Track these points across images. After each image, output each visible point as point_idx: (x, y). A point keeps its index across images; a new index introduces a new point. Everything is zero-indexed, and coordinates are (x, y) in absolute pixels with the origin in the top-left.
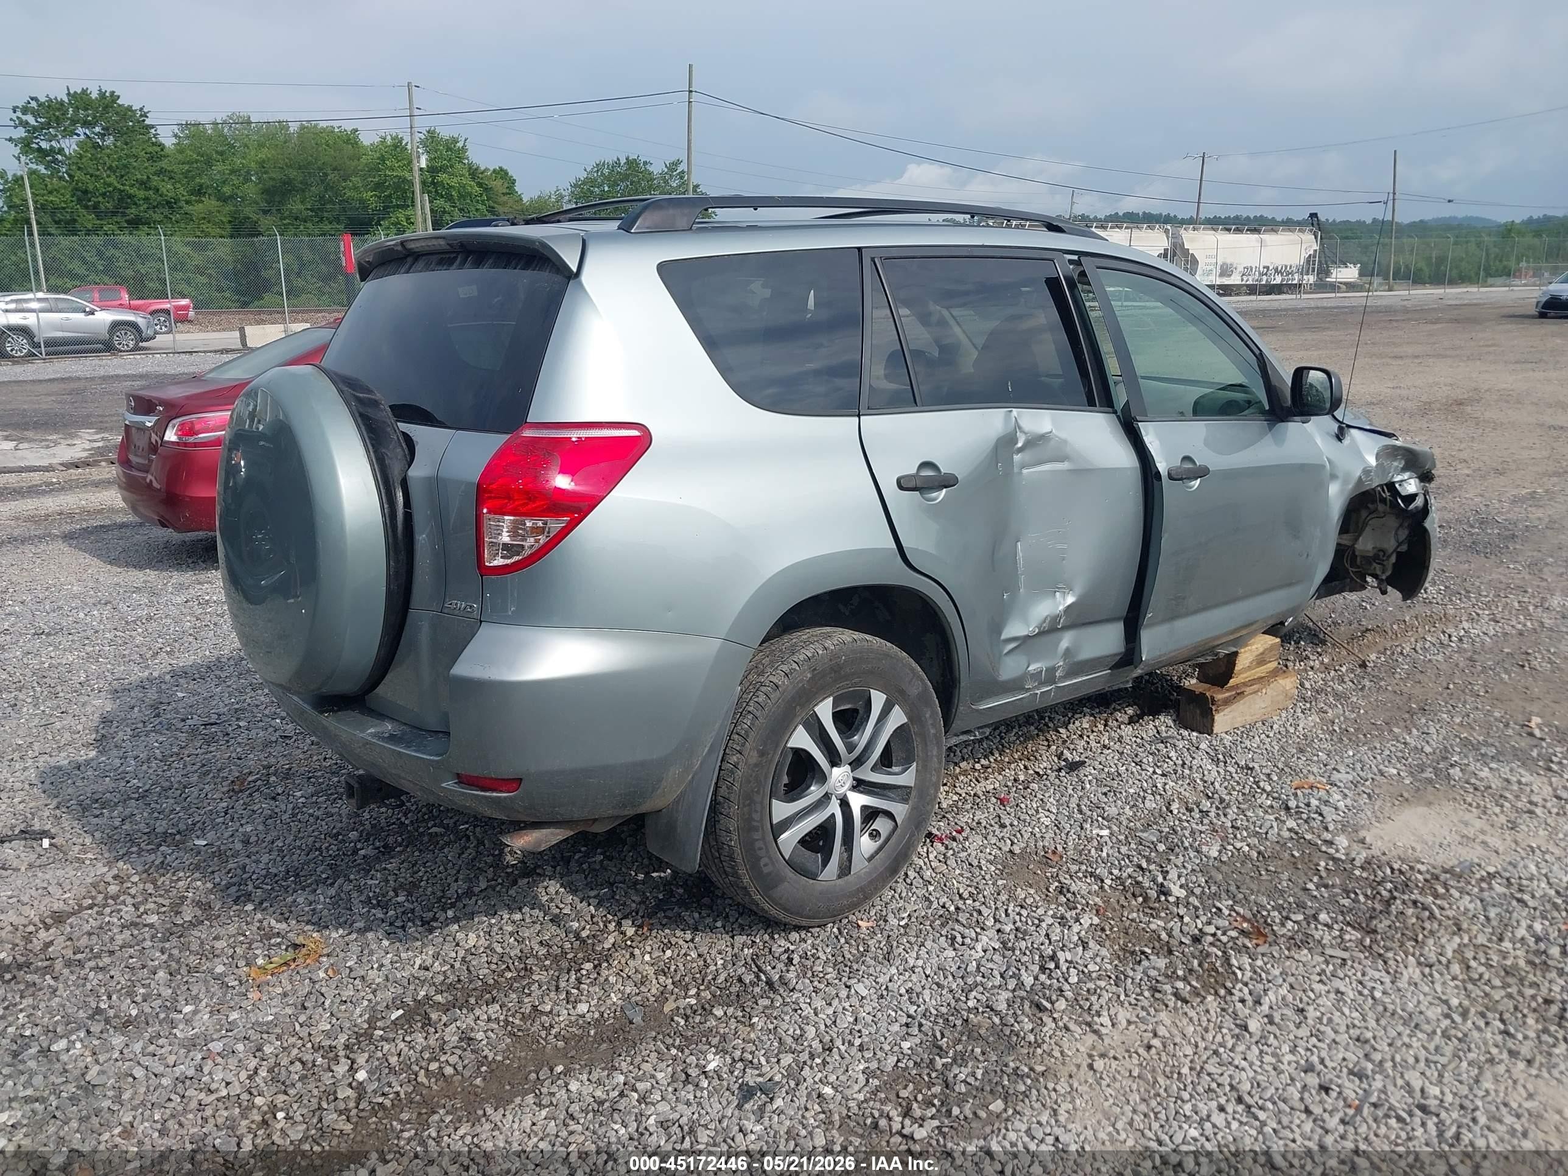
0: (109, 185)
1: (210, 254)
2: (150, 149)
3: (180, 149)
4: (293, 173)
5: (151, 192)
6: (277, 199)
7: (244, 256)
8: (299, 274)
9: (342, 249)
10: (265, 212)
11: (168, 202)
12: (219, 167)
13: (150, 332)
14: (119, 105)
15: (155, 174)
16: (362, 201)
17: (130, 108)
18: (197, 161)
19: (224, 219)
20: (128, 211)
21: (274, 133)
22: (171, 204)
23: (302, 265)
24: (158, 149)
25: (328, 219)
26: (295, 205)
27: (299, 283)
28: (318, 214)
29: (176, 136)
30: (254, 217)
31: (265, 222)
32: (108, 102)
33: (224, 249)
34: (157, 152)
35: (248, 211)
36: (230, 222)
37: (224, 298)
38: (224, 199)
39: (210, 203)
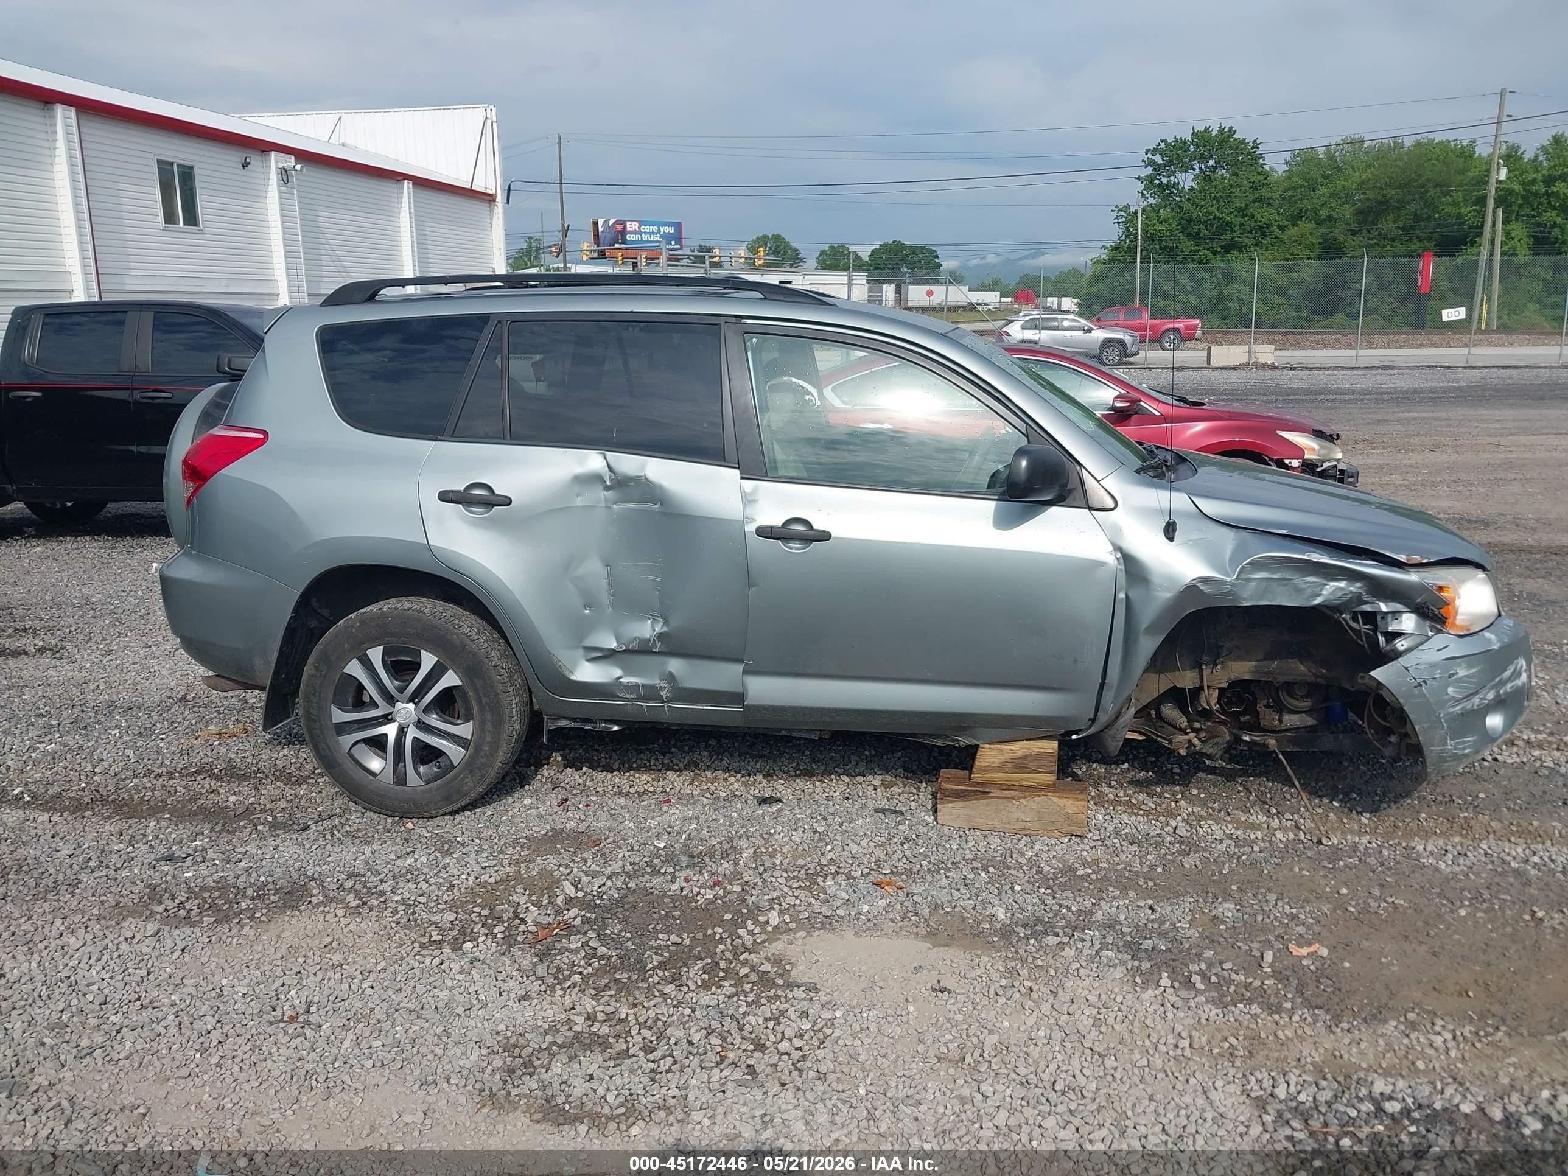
0: (1211, 214)
1: (1294, 275)
2: (1254, 179)
3: (1290, 174)
4: (1390, 193)
5: (1246, 219)
6: (1370, 219)
7: (1326, 277)
8: (1375, 295)
9: (1421, 268)
10: (1354, 233)
11: (1261, 228)
12: (1322, 191)
13: (1134, 349)
14: (1235, 139)
15: (1254, 201)
16: (1459, 216)
17: (1243, 142)
18: (1302, 186)
19: (1315, 241)
20: (1223, 237)
21: (1387, 152)
22: (1263, 230)
23: (1382, 287)
24: (1262, 178)
25: (1418, 237)
26: (1388, 225)
27: (1375, 302)
28: (1408, 232)
29: (1286, 163)
30: (1341, 238)
31: (1352, 242)
32: (1226, 136)
33: (1311, 270)
34: (1262, 180)
35: (1339, 232)
36: (1320, 243)
37: (1300, 317)
38: (1319, 223)
39: (1305, 226)
